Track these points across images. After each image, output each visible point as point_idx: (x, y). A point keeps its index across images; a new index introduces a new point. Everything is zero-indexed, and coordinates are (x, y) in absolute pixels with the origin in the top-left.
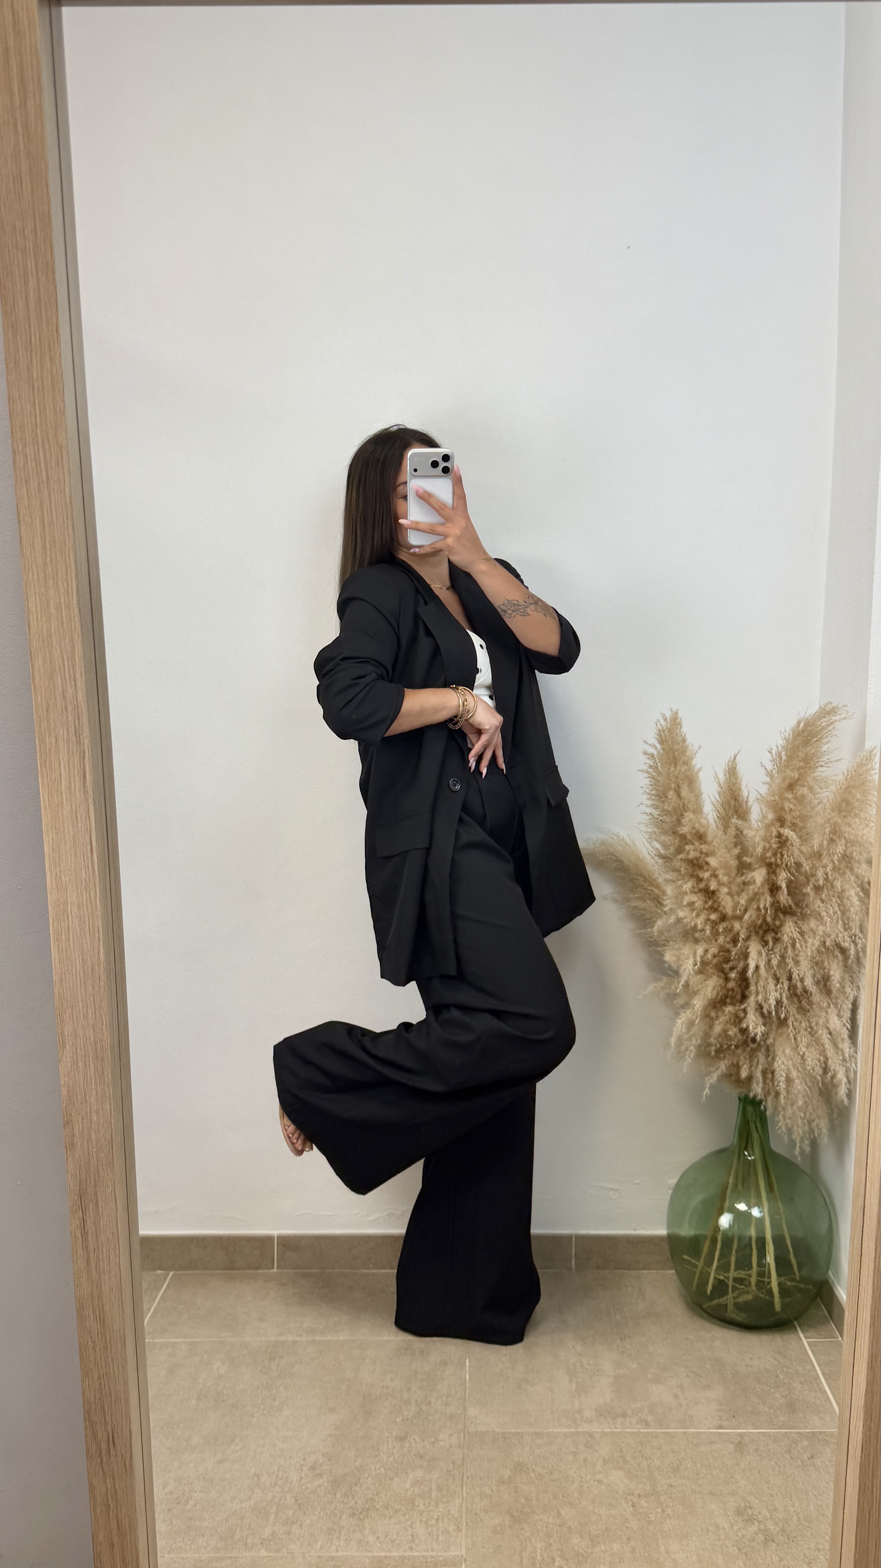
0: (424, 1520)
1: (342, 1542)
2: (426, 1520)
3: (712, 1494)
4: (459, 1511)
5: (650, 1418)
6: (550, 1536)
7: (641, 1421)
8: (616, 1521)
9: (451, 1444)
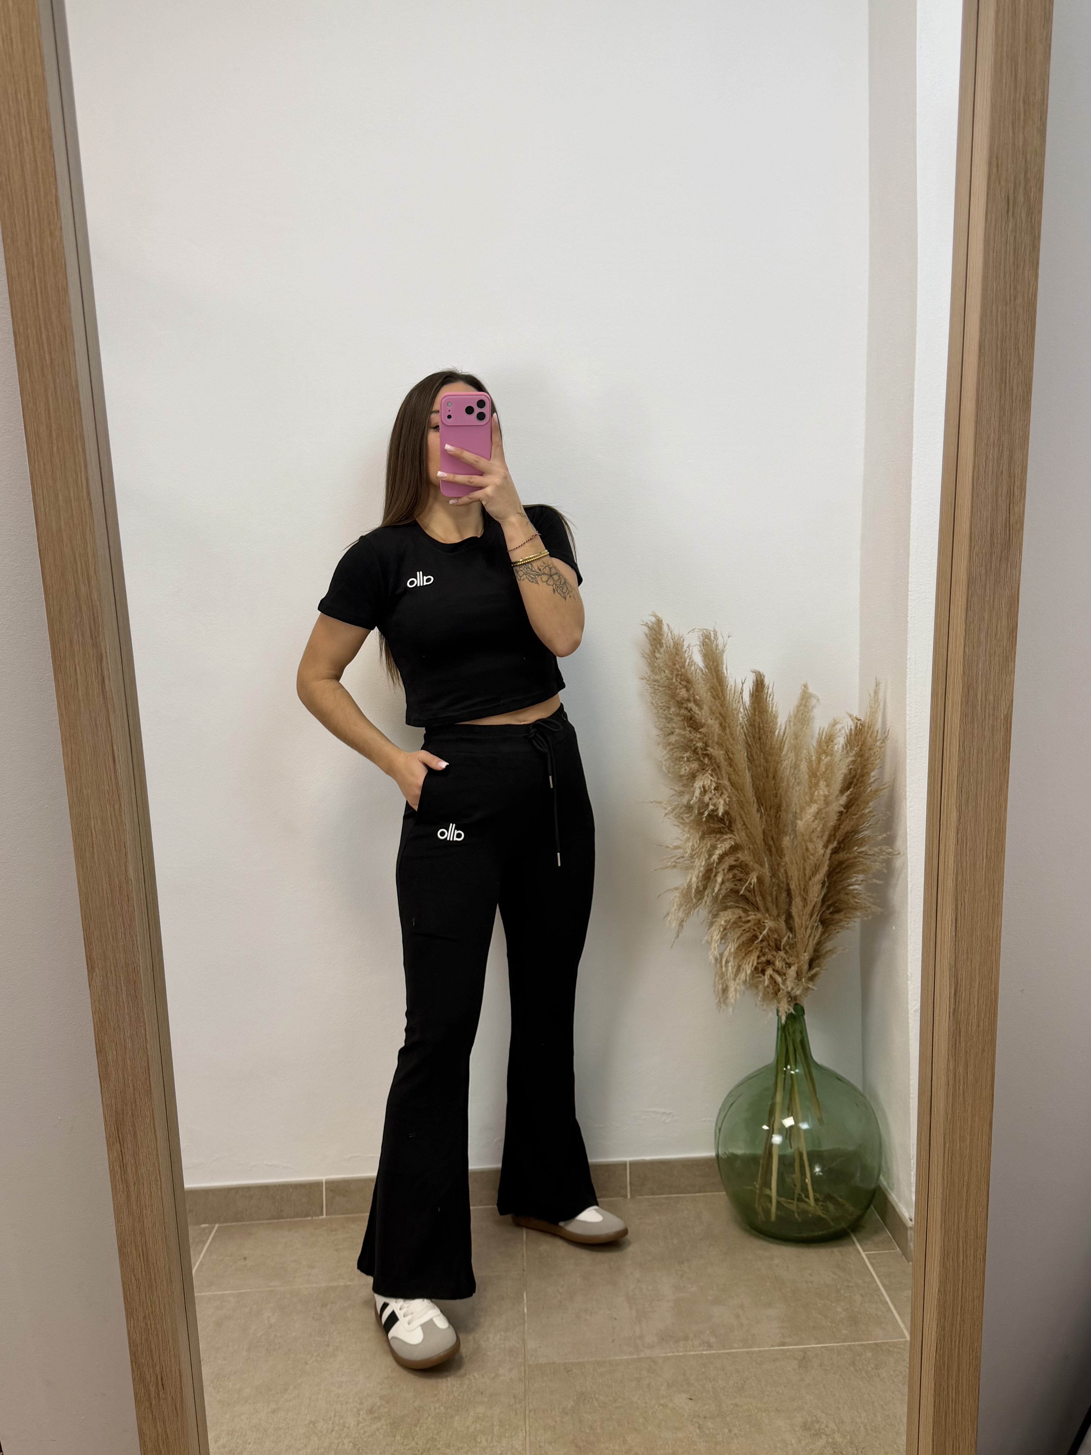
3: (777, 1410)
4: (523, 1445)
5: (712, 1340)
7: (703, 1343)
8: (683, 1444)
9: (511, 1379)
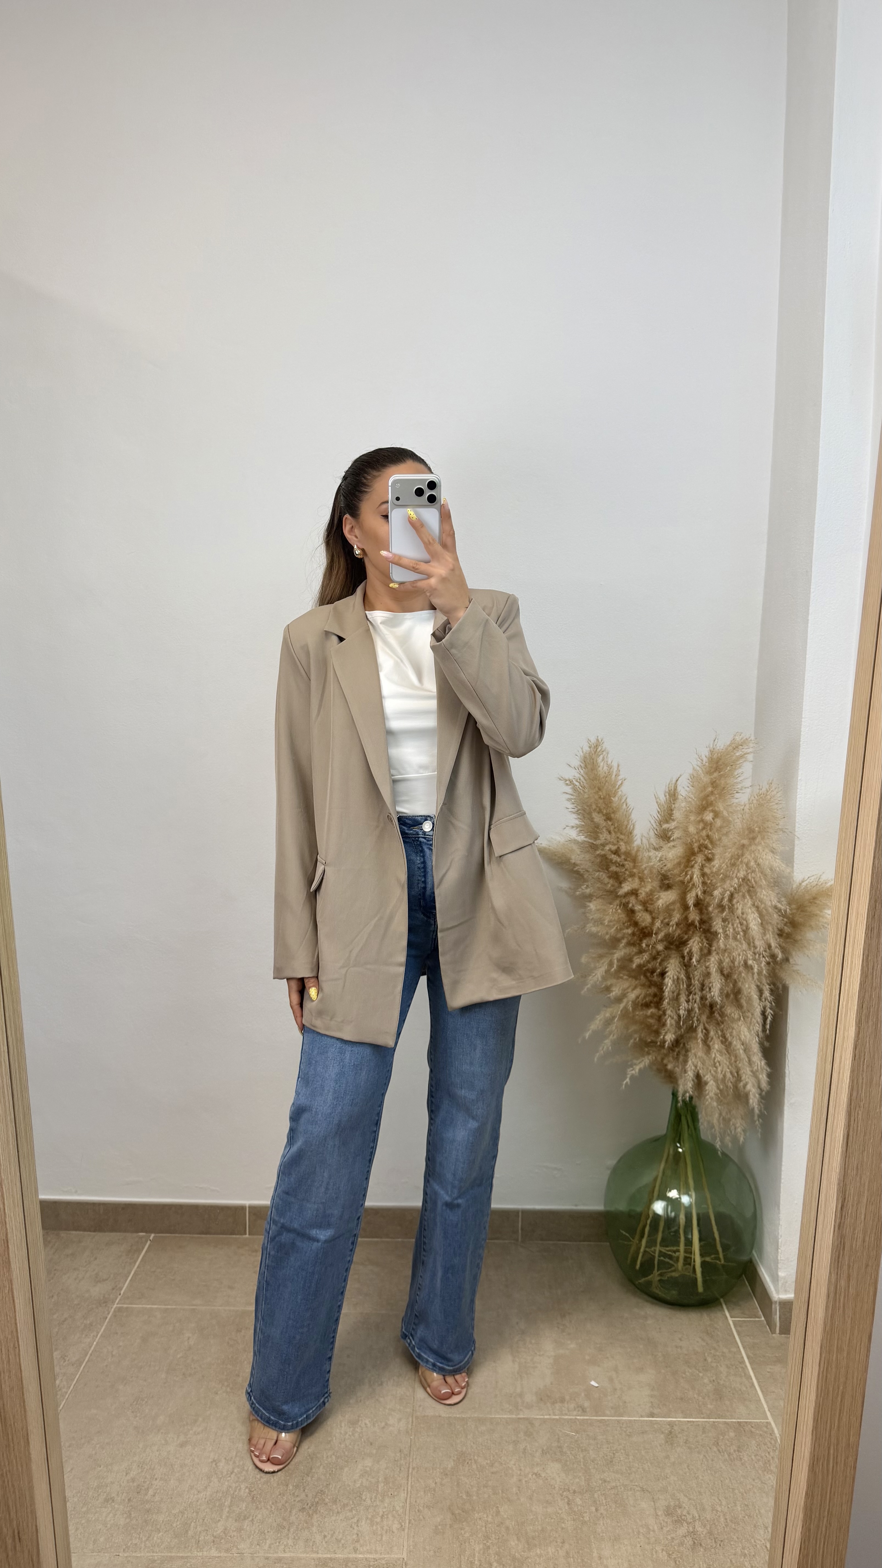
0: (370, 1517)
1: (290, 1542)
2: (372, 1516)
3: (643, 1490)
4: (403, 1507)
5: (586, 1404)
6: (487, 1537)
7: (578, 1407)
8: (552, 1520)
9: (399, 1429)
